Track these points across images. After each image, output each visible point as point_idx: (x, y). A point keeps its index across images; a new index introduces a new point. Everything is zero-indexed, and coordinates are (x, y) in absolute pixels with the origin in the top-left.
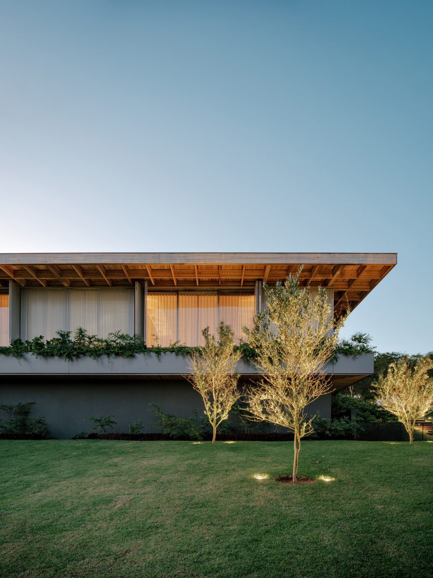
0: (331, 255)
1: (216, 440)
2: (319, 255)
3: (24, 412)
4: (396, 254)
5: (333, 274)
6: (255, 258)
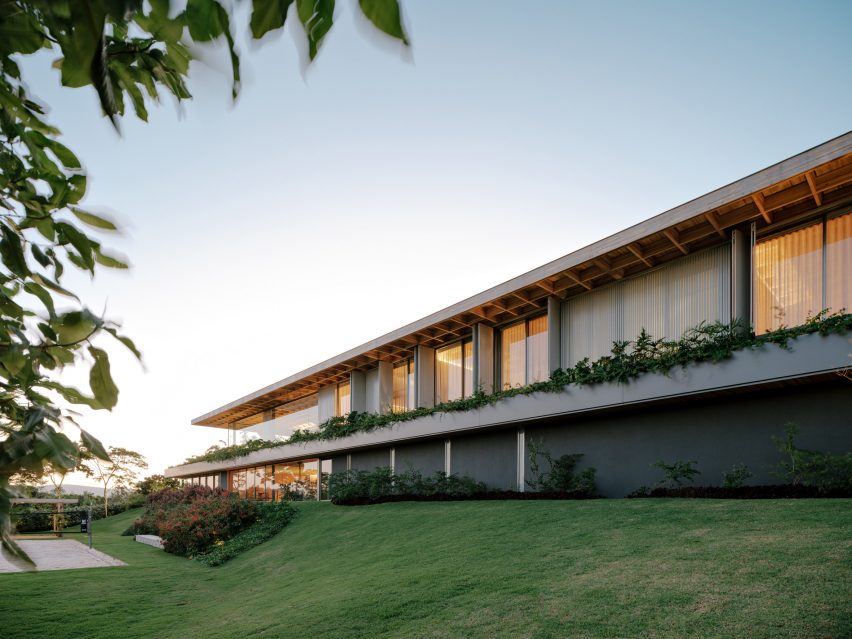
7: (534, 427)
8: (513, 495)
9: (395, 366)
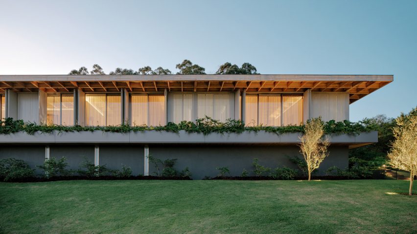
0: (357, 76)
1: (311, 179)
2: (350, 76)
3: (170, 164)
4: (393, 75)
5: (353, 86)
6: (314, 78)
7: (153, 147)
8: (141, 178)
9: (48, 95)
